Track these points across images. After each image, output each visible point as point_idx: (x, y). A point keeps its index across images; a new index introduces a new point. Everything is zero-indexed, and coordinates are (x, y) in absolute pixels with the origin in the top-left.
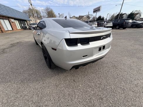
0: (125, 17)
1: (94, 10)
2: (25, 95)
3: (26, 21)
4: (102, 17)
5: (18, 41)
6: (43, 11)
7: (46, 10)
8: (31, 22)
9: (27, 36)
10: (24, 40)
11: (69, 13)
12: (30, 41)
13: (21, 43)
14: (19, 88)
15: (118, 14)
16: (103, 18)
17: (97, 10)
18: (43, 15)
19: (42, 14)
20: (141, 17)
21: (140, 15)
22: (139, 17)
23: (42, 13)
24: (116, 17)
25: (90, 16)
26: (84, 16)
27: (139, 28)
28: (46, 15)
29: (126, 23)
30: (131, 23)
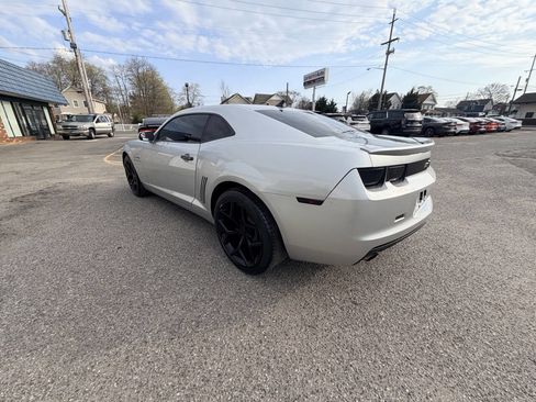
0: (395, 104)
1: (306, 78)
2: (219, 375)
3: (44, 104)
4: (328, 103)
5: (39, 185)
6: (116, 70)
7: (130, 69)
8: (65, 111)
9: (65, 164)
10: (66, 180)
11: (223, 84)
12: (96, 185)
13: (59, 191)
14: (179, 356)
15: (374, 93)
16: (333, 104)
17: (314, 80)
18: (117, 85)
19: (112, 83)
20: (437, 106)
21: (434, 100)
22: (433, 105)
23: (111, 78)
24: (370, 101)
25: (291, 97)
26: (271, 96)
27: (443, 136)
28: (128, 85)
29: (408, 122)
30: (420, 122)
